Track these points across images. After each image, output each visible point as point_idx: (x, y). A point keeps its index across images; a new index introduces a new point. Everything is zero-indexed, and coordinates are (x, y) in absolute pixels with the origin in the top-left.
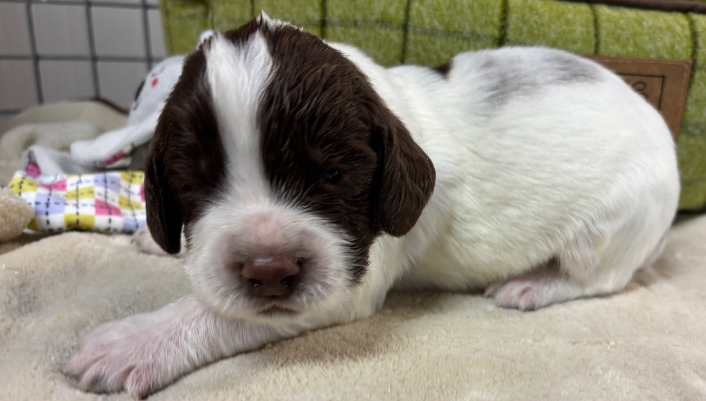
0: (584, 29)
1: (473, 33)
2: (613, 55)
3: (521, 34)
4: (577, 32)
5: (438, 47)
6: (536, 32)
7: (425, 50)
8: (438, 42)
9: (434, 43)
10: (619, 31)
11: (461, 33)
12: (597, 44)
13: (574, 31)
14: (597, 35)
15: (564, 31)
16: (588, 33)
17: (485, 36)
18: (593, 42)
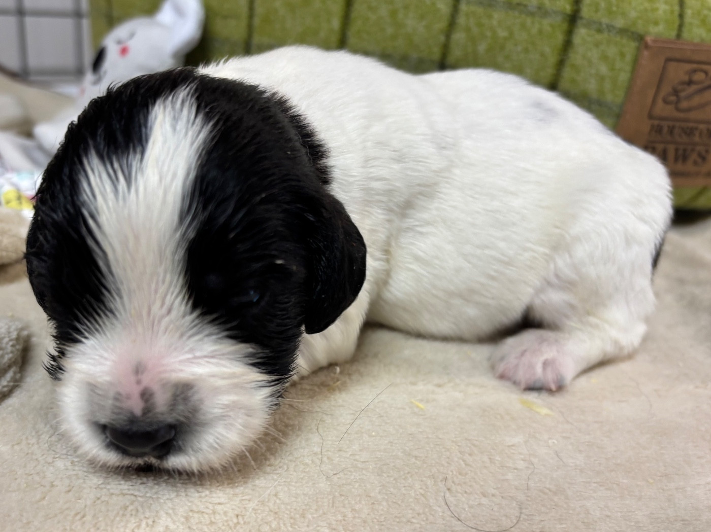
0: (667, 8)
1: (540, 7)
2: (697, 40)
3: (597, 11)
4: (660, 12)
5: (495, 23)
6: (614, 9)
7: (480, 25)
8: (496, 16)
9: (490, 17)
10: (706, 12)
11: (525, 6)
12: (681, 26)
13: (657, 9)
14: (681, 16)
15: (646, 10)
16: (672, 12)
17: (555, 12)
18: (677, 23)
